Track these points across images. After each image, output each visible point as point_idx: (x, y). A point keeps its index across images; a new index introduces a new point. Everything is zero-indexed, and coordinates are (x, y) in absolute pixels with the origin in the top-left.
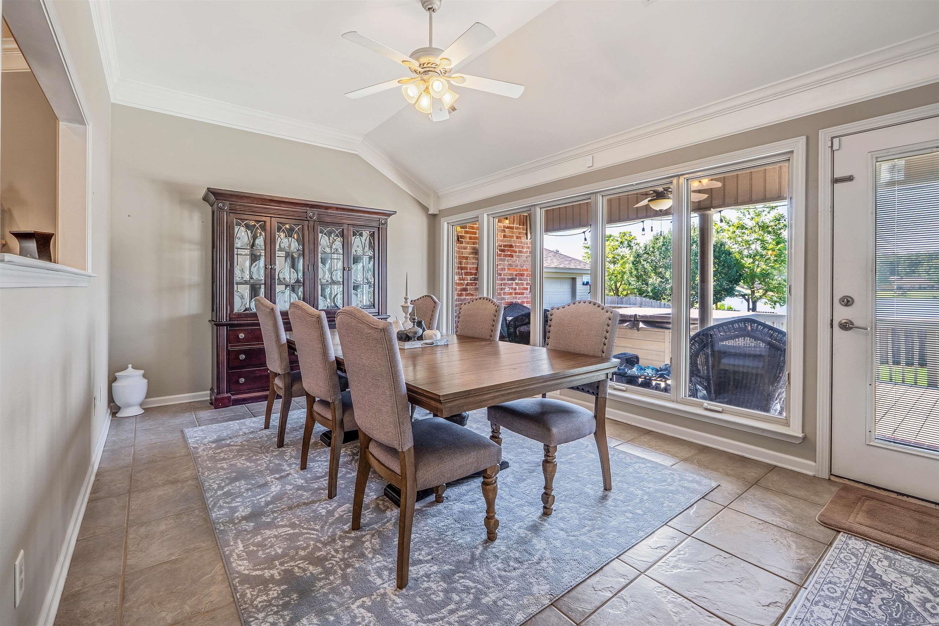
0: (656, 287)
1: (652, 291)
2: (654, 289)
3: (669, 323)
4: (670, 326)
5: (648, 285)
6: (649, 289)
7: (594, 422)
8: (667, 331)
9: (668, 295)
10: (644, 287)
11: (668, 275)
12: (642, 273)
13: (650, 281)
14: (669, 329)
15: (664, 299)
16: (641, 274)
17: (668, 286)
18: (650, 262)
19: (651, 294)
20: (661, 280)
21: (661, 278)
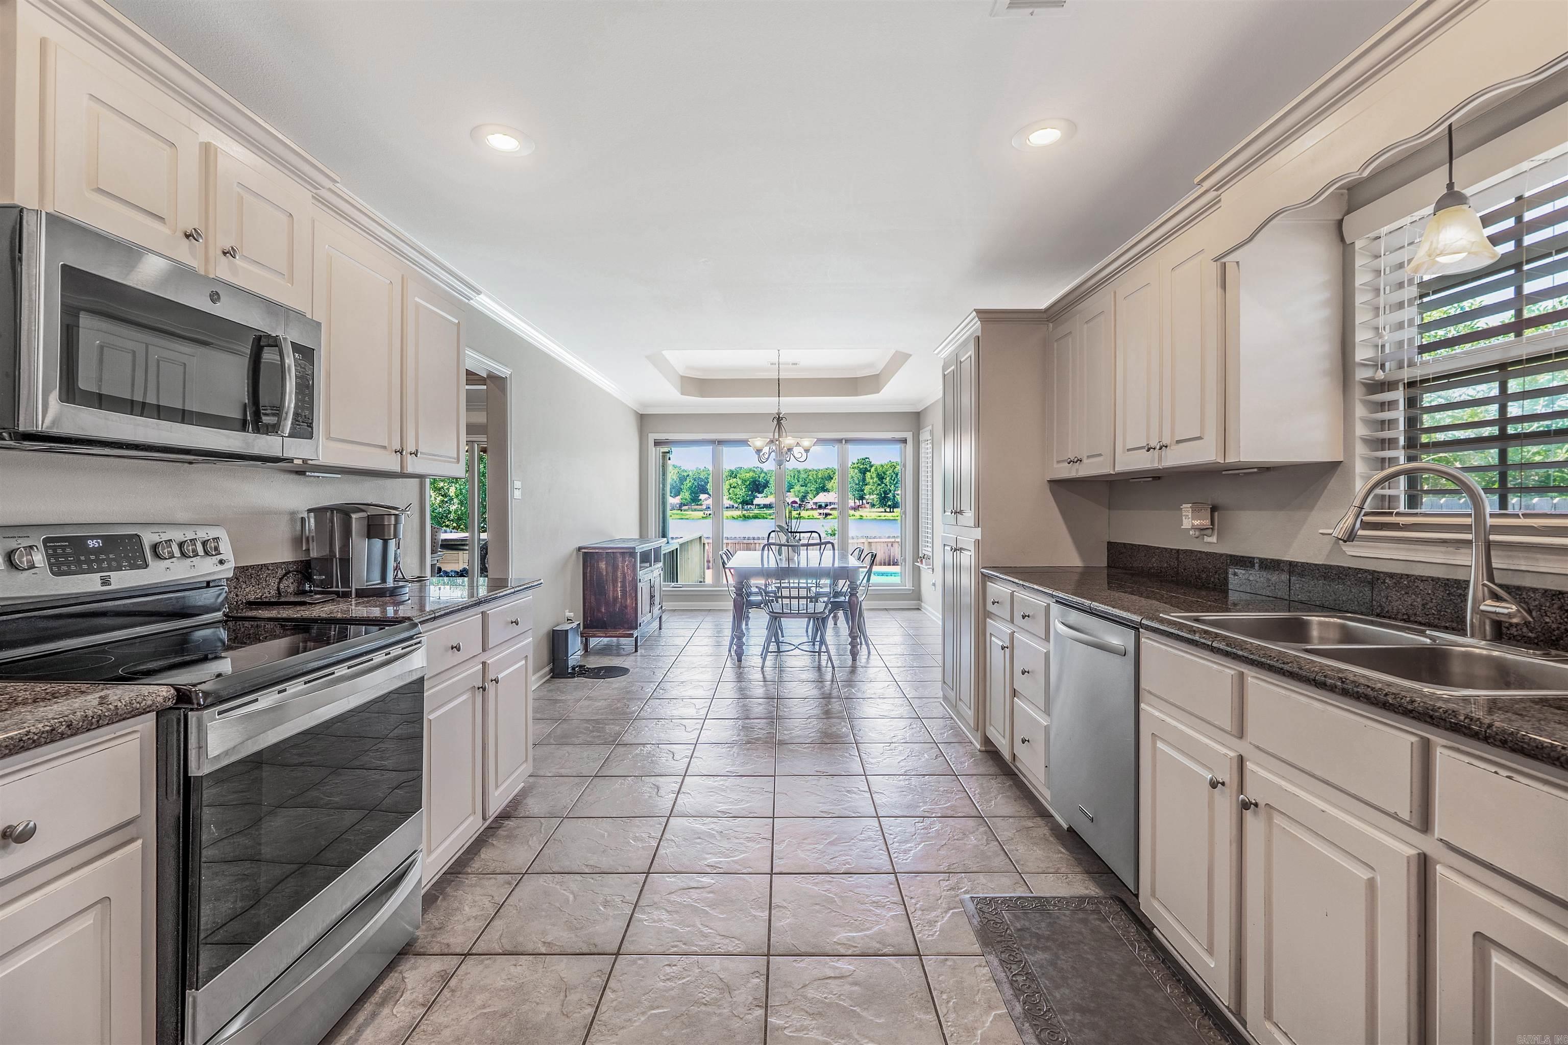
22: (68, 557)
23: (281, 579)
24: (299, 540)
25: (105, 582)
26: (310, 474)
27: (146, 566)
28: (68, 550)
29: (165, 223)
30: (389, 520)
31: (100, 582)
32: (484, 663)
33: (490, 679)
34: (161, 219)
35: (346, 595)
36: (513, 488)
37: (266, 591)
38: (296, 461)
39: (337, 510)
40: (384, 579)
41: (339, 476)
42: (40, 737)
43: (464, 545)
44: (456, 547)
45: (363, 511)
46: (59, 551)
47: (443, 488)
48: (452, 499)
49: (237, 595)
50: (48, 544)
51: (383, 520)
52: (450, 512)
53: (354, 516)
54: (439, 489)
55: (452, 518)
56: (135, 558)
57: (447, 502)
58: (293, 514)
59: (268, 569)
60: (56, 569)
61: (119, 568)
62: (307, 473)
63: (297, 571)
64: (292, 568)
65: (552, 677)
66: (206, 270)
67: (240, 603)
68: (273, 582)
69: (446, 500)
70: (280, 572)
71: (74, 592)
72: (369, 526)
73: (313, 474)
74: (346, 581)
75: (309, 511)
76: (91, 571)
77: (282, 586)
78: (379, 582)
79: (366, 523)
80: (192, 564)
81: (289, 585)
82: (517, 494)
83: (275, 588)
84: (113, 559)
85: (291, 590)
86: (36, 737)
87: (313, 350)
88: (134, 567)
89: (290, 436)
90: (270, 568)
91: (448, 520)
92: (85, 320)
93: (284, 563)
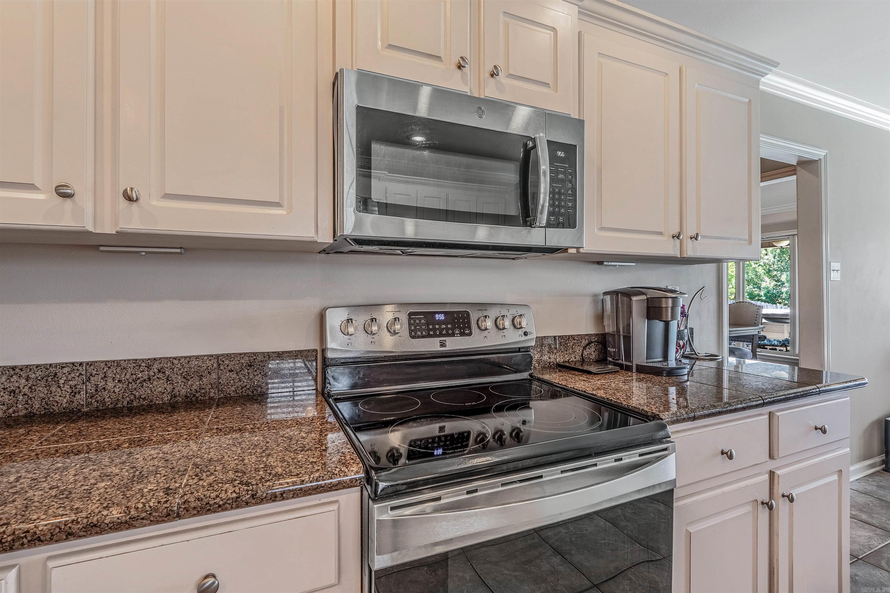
0: (770, 291)
1: (765, 295)
2: (768, 292)
3: (788, 319)
4: (789, 321)
5: (760, 289)
6: (762, 293)
7: (752, 354)
8: (786, 325)
9: (784, 299)
10: (756, 292)
11: (784, 278)
12: (753, 276)
13: (763, 285)
14: (788, 323)
15: (780, 303)
16: (752, 278)
17: (784, 290)
18: (763, 265)
19: (764, 298)
20: (776, 283)
21: (776, 281)
22: (422, 326)
23: (585, 348)
24: (600, 318)
25: (443, 345)
26: (607, 263)
27: (470, 334)
28: (423, 321)
29: (442, 61)
30: (667, 303)
31: (439, 344)
32: (772, 474)
33: (781, 493)
34: (438, 58)
35: (629, 369)
36: (829, 270)
37: (572, 356)
38: (571, 251)
39: (621, 293)
40: (665, 357)
41: (634, 264)
42: (226, 503)
43: (786, 319)
44: (781, 320)
45: (643, 294)
46: (417, 321)
47: (776, 275)
48: (783, 284)
49: (550, 358)
50: (412, 317)
51: (660, 302)
52: (783, 293)
53: (634, 298)
54: (774, 277)
55: (784, 297)
56: (464, 328)
57: (779, 286)
58: (595, 296)
59: (574, 339)
60: (413, 334)
61: (453, 335)
62: (605, 263)
63: (598, 343)
64: (594, 339)
65: (884, 470)
66: (479, 94)
67: (551, 364)
68: (578, 350)
69: (779, 284)
70: (584, 342)
71: (423, 350)
72: (648, 308)
73: (610, 263)
74: (628, 355)
75: (605, 293)
76: (435, 336)
77: (585, 353)
78: (661, 359)
79: (646, 305)
80: (503, 334)
81: (592, 353)
82: (835, 276)
83: (580, 354)
84: (450, 329)
85: (593, 357)
86: (221, 503)
87: (576, 146)
88: (462, 334)
89: (549, 225)
90: (576, 338)
91: (781, 299)
92: (376, 147)
93: (587, 335)
